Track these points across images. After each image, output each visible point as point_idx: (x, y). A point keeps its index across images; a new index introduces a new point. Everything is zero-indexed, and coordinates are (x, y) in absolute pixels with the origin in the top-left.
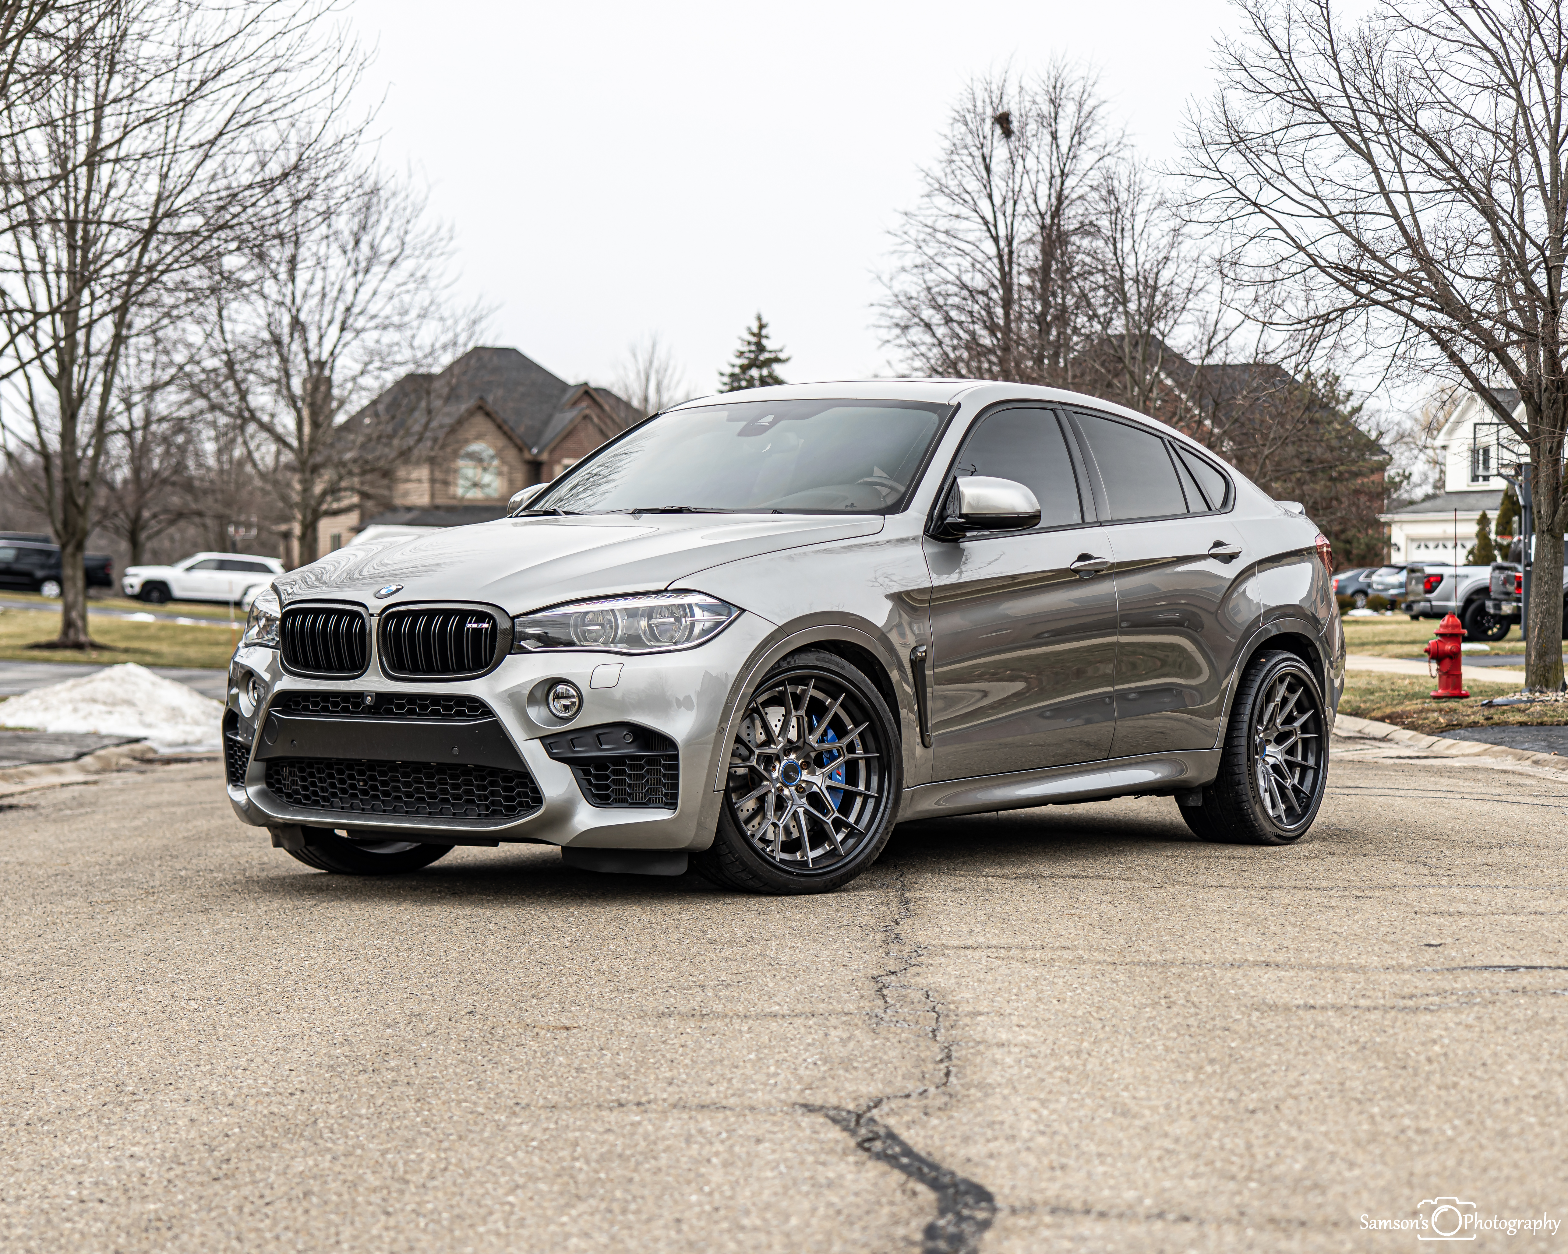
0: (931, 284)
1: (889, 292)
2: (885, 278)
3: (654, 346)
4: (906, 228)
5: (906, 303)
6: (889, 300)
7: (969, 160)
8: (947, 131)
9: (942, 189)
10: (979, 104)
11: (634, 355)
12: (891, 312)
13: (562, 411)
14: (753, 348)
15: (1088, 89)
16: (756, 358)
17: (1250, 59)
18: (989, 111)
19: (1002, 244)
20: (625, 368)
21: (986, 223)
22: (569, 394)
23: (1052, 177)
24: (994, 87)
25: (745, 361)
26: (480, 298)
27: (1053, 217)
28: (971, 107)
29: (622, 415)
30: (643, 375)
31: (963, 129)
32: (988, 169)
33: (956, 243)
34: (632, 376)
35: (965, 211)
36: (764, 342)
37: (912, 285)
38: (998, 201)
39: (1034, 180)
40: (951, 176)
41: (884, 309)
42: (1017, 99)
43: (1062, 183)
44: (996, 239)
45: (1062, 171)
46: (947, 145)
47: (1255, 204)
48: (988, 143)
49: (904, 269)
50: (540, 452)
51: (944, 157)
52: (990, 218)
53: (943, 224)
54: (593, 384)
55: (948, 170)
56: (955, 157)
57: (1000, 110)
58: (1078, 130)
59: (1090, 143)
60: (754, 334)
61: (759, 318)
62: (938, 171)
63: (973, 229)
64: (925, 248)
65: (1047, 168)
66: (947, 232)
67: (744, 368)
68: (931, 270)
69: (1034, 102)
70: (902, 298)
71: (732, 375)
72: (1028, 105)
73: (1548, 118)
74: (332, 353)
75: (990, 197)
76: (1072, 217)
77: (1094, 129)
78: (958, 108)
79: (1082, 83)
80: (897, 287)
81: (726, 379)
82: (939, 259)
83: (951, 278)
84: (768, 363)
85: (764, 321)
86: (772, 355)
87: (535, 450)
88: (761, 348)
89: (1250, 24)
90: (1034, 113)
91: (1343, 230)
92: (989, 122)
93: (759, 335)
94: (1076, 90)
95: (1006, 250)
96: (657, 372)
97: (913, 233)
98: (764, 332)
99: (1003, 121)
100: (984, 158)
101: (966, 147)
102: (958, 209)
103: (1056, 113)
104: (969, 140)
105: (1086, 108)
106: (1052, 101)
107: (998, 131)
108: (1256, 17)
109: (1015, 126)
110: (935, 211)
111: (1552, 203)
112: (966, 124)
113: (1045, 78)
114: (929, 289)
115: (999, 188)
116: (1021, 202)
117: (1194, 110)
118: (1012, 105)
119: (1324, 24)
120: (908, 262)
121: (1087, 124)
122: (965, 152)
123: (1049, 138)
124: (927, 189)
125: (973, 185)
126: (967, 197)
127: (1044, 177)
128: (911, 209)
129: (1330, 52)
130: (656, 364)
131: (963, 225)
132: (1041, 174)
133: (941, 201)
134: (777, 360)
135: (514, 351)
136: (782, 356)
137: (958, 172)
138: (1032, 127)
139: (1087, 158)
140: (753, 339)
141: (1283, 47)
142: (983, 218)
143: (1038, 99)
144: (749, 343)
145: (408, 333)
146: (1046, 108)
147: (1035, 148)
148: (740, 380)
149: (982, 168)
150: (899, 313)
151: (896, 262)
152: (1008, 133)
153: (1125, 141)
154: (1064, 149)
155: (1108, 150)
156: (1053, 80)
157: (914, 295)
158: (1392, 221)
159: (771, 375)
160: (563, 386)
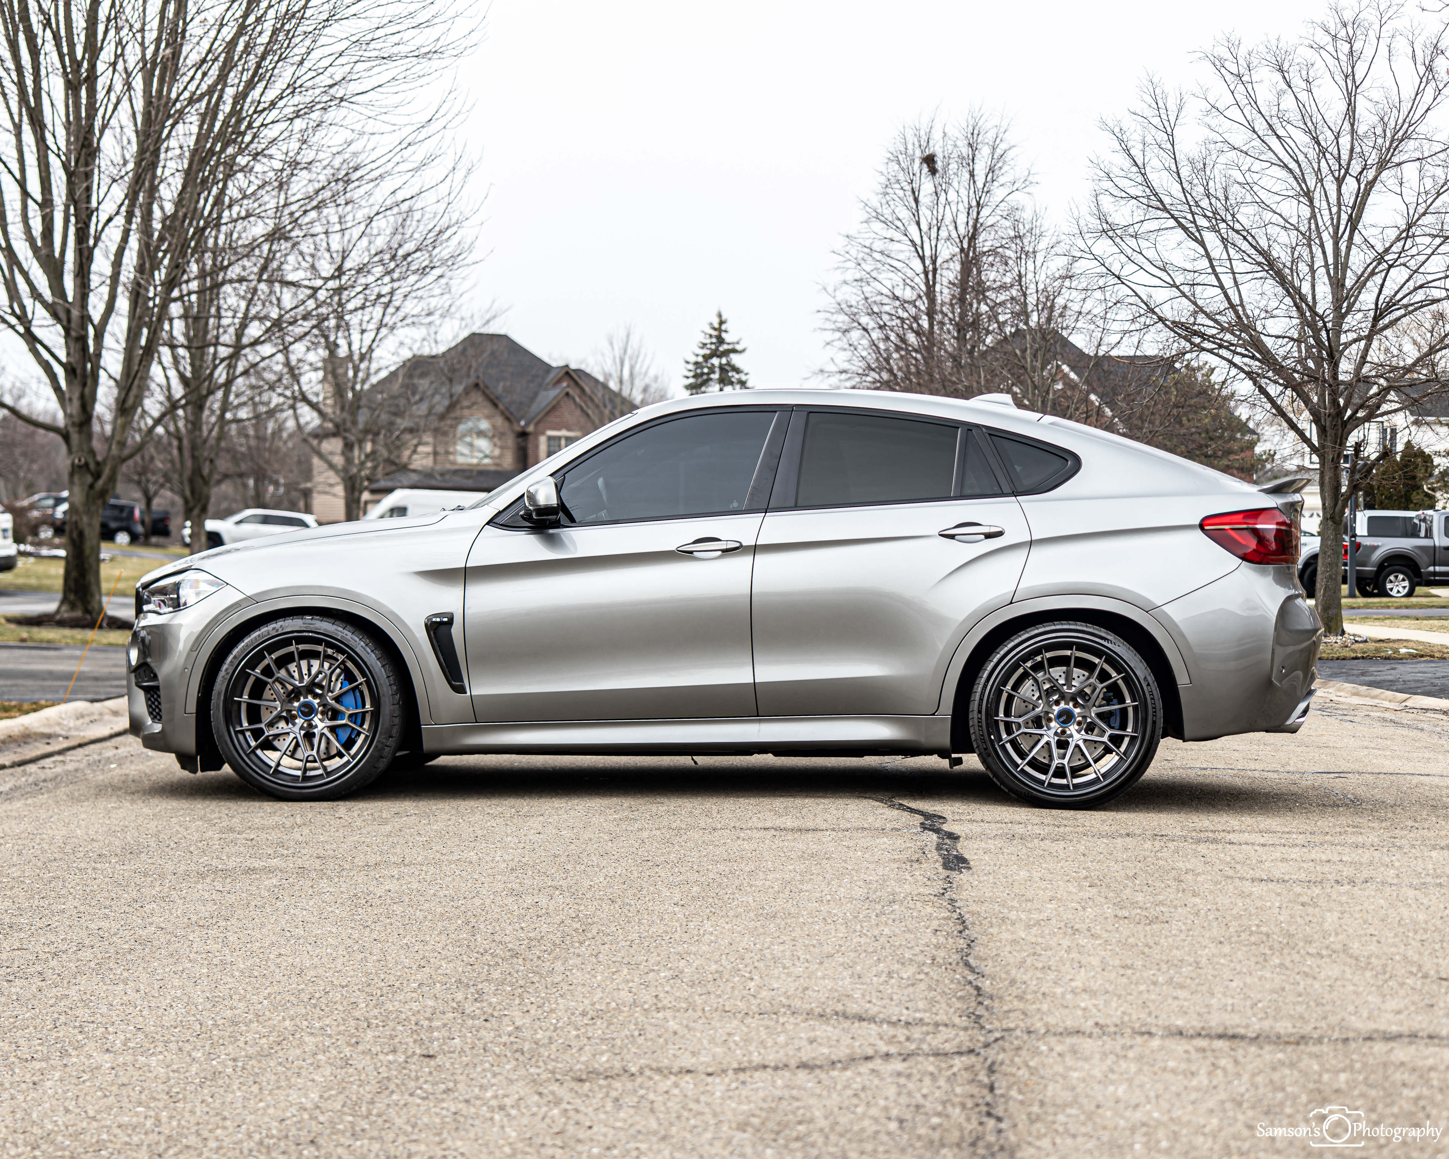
0: (868, 295)
1: (833, 301)
2: (830, 289)
3: (628, 336)
4: (848, 248)
5: (846, 309)
6: (833, 307)
7: (901, 193)
8: (883, 169)
9: (878, 217)
10: (910, 147)
11: (611, 344)
12: (835, 317)
13: (546, 389)
14: (714, 340)
15: (1000, 136)
16: (717, 349)
17: (1115, 171)
18: (918, 153)
19: (928, 262)
20: (603, 355)
21: (914, 244)
22: (552, 375)
23: (970, 207)
24: (922, 133)
25: (708, 352)
26: (493, 302)
27: (970, 240)
28: (903, 149)
29: (600, 395)
30: (618, 361)
31: (897, 167)
32: (916, 201)
33: (889, 260)
34: (609, 362)
35: (897, 236)
36: (724, 335)
37: (852, 295)
38: (924, 227)
39: (954, 210)
40: (885, 206)
41: (828, 315)
42: (941, 143)
43: (978, 213)
44: (922, 259)
45: (978, 204)
46: (883, 180)
47: (1119, 278)
48: (916, 179)
49: (845, 282)
50: (527, 424)
51: (879, 189)
52: (918, 241)
53: (878, 245)
54: (573, 366)
55: (884, 201)
56: (889, 190)
57: (928, 153)
58: (991, 170)
59: (1002, 180)
60: (715, 329)
61: (720, 315)
62: (875, 201)
63: (903, 250)
64: (863, 265)
65: (966, 200)
66: (882, 253)
67: (706, 358)
68: (868, 283)
69: (955, 146)
70: (844, 306)
71: (696, 363)
72: (950, 148)
73: (1332, 219)
74: (370, 347)
75: (918, 223)
76: (985, 241)
77: (1006, 168)
78: (892, 150)
79: (995, 130)
80: (840, 297)
81: (691, 367)
82: (874, 274)
83: (885, 291)
84: (726, 353)
85: (724, 318)
86: (730, 347)
87: (523, 423)
88: (721, 341)
89: (1116, 145)
90: (955, 155)
91: (1184, 295)
92: (917, 162)
93: (719, 330)
94: (990, 136)
95: (931, 268)
96: (631, 358)
97: (853, 252)
98: (723, 327)
99: (929, 160)
100: (913, 192)
101: (898, 182)
102: (891, 233)
103: (974, 156)
104: (901, 176)
105: (999, 152)
106: (970, 145)
107: (925, 169)
108: (1121, 141)
109: (939, 165)
110: (873, 235)
111: (1334, 281)
112: (899, 164)
113: (965, 126)
114: (866, 299)
115: (926, 216)
116: (943, 228)
117: (1074, 210)
118: (937, 148)
119: (1170, 147)
120: (849, 276)
121: (1000, 164)
122: (897, 186)
123: (968, 176)
124: (866, 216)
125: (904, 214)
126: (899, 224)
127: (963, 208)
128: (853, 232)
129: (1174, 169)
130: (629, 351)
131: (896, 246)
132: (960, 205)
133: (877, 226)
134: (734, 351)
135: (505, 337)
136: (738, 347)
137: (891, 203)
138: (953, 166)
139: (998, 193)
140: (715, 333)
141: (1140, 163)
142: (912, 241)
143: (959, 143)
144: (711, 336)
145: (433, 329)
146: (966, 151)
147: (955, 184)
148: (702, 368)
149: (911, 199)
150: (842, 319)
151: (839, 277)
152: (933, 171)
153: (1030, 178)
154: (980, 184)
155: (1016, 186)
156: (970, 129)
157: (854, 303)
158: (1219, 291)
159: (728, 364)
160: (548, 368)
